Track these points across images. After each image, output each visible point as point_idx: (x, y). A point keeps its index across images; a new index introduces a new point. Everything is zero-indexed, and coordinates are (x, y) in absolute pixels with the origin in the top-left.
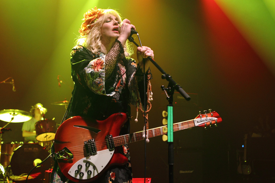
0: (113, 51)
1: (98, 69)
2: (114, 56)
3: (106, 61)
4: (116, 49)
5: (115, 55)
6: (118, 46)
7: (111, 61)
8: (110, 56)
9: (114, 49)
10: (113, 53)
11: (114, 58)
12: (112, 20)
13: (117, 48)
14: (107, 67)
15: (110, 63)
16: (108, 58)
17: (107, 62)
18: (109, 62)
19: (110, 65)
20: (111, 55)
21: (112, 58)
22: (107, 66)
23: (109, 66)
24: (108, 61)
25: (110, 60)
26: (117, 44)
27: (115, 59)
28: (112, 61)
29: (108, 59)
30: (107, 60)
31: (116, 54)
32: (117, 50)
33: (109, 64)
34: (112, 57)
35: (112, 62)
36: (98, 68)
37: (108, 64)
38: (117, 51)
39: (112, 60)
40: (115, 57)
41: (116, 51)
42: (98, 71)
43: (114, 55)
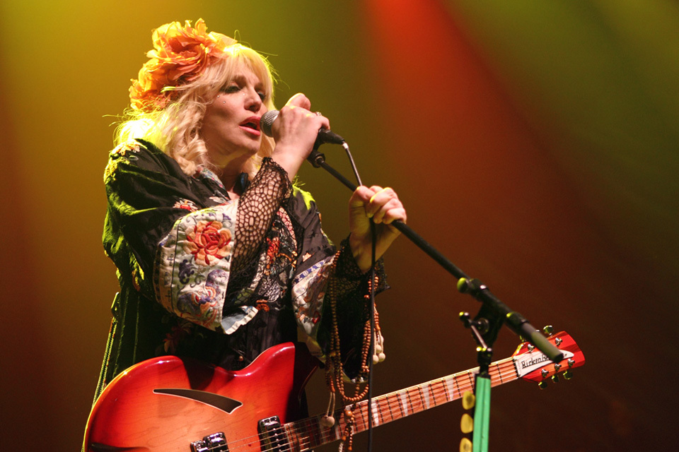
0: (260, 200)
1: (208, 256)
2: (262, 217)
3: (239, 228)
4: (270, 193)
5: (265, 213)
6: (277, 185)
7: (252, 232)
8: (251, 214)
9: (265, 192)
10: (260, 207)
11: (262, 222)
12: (245, 89)
13: (273, 191)
14: (237, 251)
15: (249, 237)
16: (247, 220)
17: (241, 233)
18: (247, 234)
19: (248, 243)
20: (257, 210)
21: (257, 223)
22: (240, 246)
23: (245, 249)
24: (245, 231)
25: (251, 229)
26: (275, 177)
27: (264, 228)
28: (255, 233)
29: (246, 224)
30: (244, 227)
31: (269, 208)
32: (272, 195)
33: (245, 241)
34: (258, 219)
35: (254, 236)
36: (207, 253)
37: (243, 239)
38: (274, 201)
39: (256, 230)
40: (266, 218)
41: (271, 201)
42: (207, 262)
43: (263, 213)
